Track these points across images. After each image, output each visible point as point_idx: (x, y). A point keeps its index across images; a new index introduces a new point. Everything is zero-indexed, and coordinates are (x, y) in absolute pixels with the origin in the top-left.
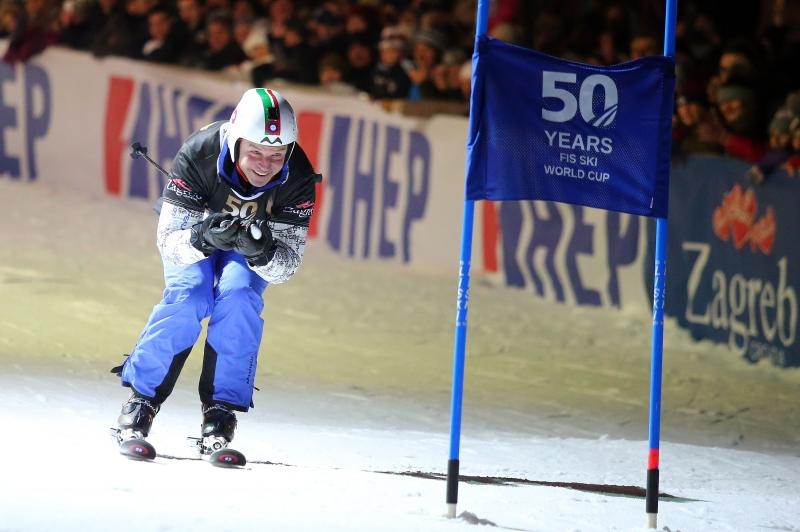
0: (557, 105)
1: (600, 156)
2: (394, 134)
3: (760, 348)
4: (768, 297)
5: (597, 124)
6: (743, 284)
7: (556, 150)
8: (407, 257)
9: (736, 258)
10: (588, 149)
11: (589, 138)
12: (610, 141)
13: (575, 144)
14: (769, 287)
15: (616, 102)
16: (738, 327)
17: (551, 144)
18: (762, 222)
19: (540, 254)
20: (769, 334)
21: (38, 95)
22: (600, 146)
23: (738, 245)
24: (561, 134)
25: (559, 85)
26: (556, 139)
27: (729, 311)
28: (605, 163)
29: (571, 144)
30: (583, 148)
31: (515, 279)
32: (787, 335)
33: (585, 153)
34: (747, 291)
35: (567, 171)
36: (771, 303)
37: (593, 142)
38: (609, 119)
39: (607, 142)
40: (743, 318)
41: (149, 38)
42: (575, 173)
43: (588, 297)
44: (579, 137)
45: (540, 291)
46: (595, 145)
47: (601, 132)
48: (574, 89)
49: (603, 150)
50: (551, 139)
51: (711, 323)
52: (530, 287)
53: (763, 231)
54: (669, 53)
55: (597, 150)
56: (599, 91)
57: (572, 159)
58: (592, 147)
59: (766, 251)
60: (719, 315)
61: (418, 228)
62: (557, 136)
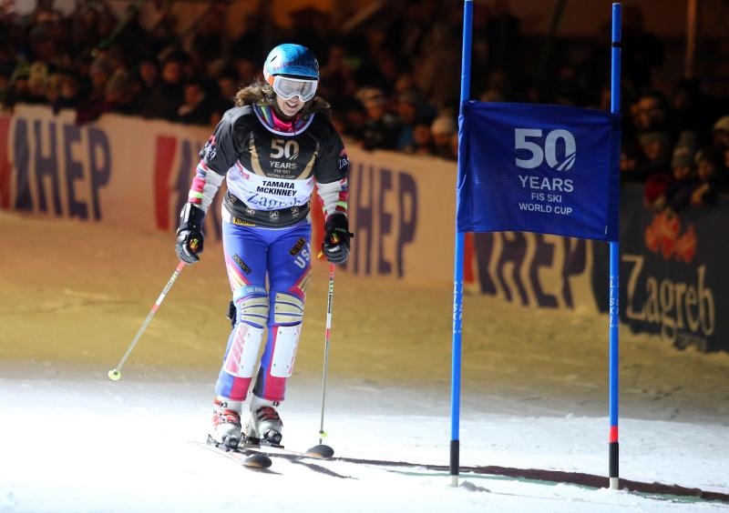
0: (527, 155)
1: (564, 194)
2: (386, 176)
3: (687, 338)
4: (692, 297)
5: (560, 169)
6: (671, 287)
7: (528, 190)
8: (401, 273)
9: (665, 266)
10: (554, 189)
11: (554, 180)
12: (571, 182)
13: (543, 185)
14: (691, 289)
15: (574, 151)
16: (668, 322)
17: (524, 186)
18: (685, 238)
19: (508, 268)
20: (694, 326)
21: (99, 152)
22: (563, 186)
23: (666, 256)
24: (531, 178)
25: (528, 139)
26: (528, 182)
27: (660, 309)
28: (568, 199)
29: (540, 186)
30: (549, 188)
31: (488, 288)
32: (708, 327)
33: (552, 193)
34: (675, 292)
35: (538, 207)
36: (694, 302)
37: (557, 184)
38: (569, 164)
39: (568, 183)
40: (672, 314)
41: (183, 102)
42: (544, 208)
43: (547, 301)
44: (546, 179)
45: (509, 297)
46: (559, 186)
47: (563, 175)
48: (541, 142)
49: (565, 189)
50: (524, 182)
51: (646, 319)
52: (501, 294)
53: (686, 245)
54: (615, 110)
55: (561, 189)
56: (560, 142)
57: (541, 197)
58: (557, 187)
59: (687, 260)
60: (652, 311)
61: (409, 250)
62: (529, 179)
